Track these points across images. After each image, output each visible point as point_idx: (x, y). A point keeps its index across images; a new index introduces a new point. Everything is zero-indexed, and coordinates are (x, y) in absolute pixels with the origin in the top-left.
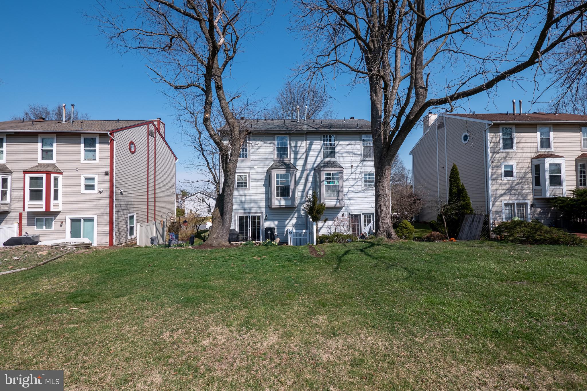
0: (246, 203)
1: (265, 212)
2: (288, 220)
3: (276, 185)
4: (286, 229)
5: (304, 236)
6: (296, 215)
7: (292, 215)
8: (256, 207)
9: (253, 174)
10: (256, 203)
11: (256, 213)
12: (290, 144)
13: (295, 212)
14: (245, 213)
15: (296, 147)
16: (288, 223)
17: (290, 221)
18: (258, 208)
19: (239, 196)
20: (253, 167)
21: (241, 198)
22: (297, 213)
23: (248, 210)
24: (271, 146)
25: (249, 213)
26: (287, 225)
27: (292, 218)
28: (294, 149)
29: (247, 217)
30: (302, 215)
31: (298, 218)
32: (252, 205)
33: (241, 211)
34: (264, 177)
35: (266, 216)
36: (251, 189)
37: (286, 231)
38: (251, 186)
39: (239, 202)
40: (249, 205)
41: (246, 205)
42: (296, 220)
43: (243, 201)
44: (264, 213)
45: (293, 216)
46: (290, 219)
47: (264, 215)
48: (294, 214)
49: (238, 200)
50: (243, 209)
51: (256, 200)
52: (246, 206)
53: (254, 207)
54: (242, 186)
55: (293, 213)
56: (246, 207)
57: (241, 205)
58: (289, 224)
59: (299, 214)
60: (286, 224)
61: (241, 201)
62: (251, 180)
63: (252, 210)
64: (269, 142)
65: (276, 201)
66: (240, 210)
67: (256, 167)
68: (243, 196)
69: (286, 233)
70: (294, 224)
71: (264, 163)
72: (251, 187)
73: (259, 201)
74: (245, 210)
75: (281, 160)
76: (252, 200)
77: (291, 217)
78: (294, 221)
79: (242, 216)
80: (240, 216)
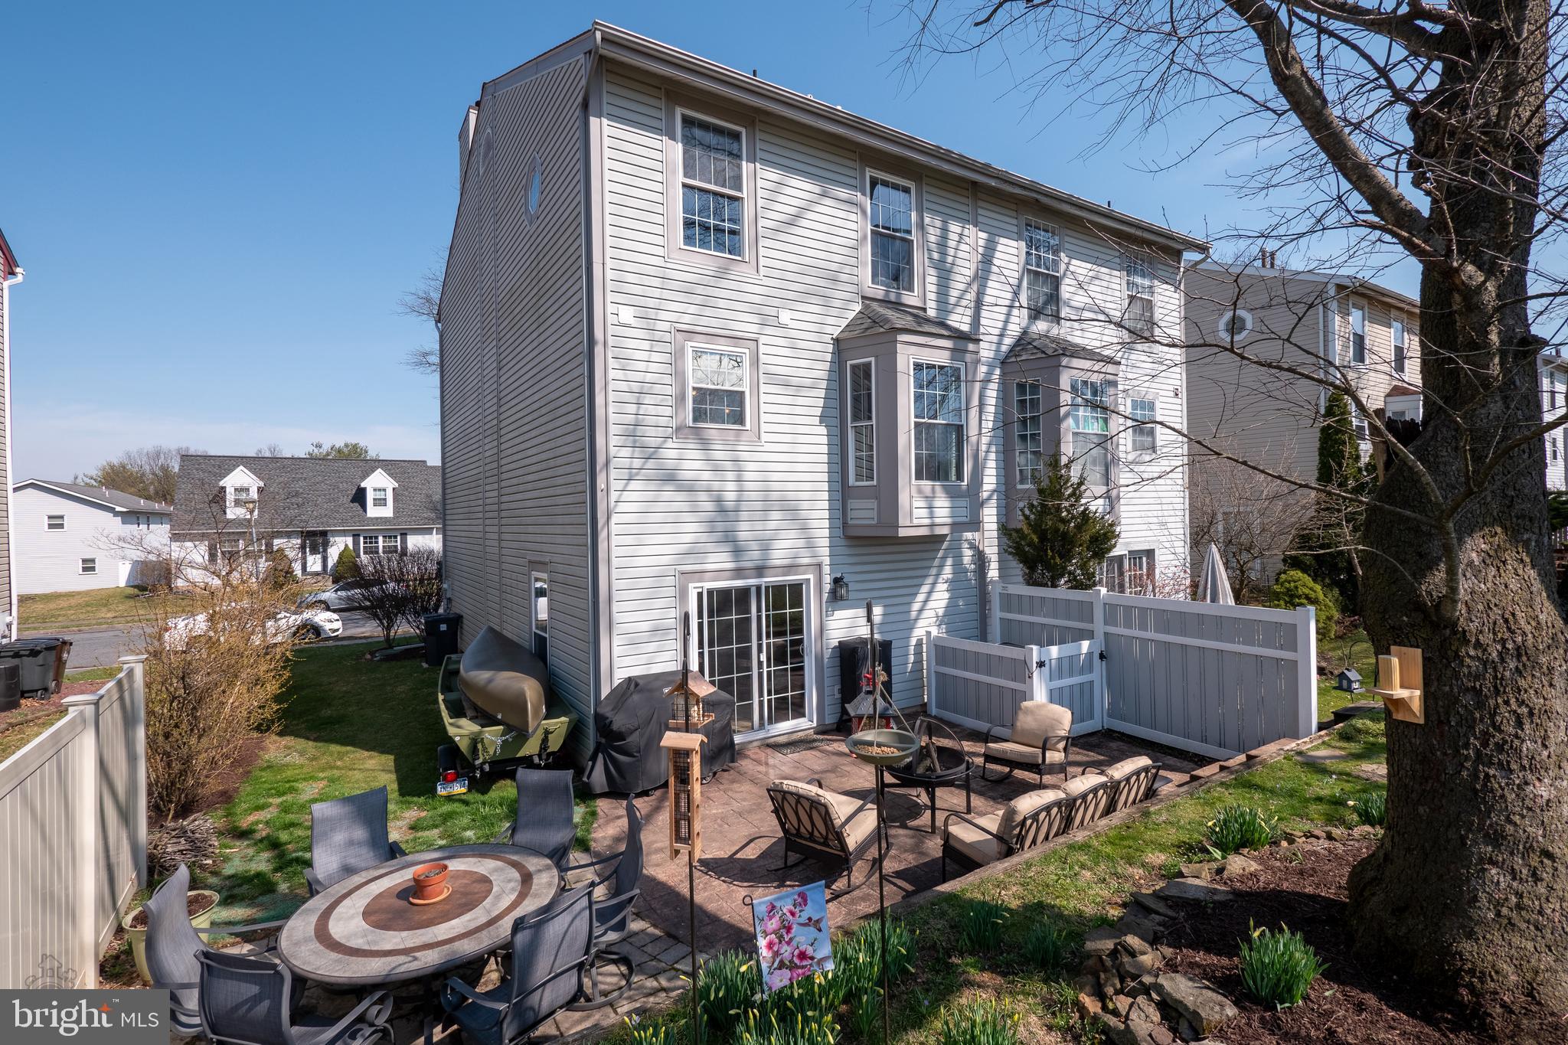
0: (744, 515)
1: (827, 560)
2: (921, 597)
3: (913, 420)
4: (913, 641)
5: (1082, 672)
6: (948, 571)
7: (934, 571)
8: (793, 534)
9: (775, 354)
10: (791, 510)
11: (791, 568)
12: (921, 226)
13: (944, 558)
14: (738, 572)
15: (942, 245)
16: (921, 611)
17: (926, 601)
18: (801, 543)
19: (706, 475)
20: (773, 311)
21: (716, 485)
22: (949, 561)
23: (756, 555)
24: (853, 217)
25: (760, 570)
26: (916, 619)
27: (934, 584)
28: (936, 256)
29: (744, 594)
30: (966, 571)
31: (954, 585)
32: (772, 525)
33: (720, 560)
34: (824, 375)
35: (837, 581)
36: (764, 437)
37: (912, 649)
38: (764, 418)
39: (710, 506)
40: (759, 525)
41: (743, 526)
42: (947, 595)
43: (730, 505)
44: (826, 569)
45: (938, 575)
46: (925, 589)
47: (827, 579)
48: (941, 566)
49: (703, 496)
50: (727, 547)
51: (791, 496)
52: (745, 531)
53: (783, 534)
54: (717, 417)
55: (936, 562)
56: (742, 536)
57: (720, 526)
58: (926, 614)
59: (958, 565)
60: (914, 614)
61: (719, 501)
62: (763, 388)
63: (776, 554)
64: (843, 193)
65: (916, 504)
66: (712, 558)
67: (785, 317)
68: (730, 476)
69: (912, 658)
70: (941, 612)
71: (826, 300)
72: (764, 427)
73: (805, 505)
74: (737, 551)
75: (893, 297)
76: (775, 496)
77: (930, 580)
78: (940, 599)
79: (724, 594)
80: (710, 592)
